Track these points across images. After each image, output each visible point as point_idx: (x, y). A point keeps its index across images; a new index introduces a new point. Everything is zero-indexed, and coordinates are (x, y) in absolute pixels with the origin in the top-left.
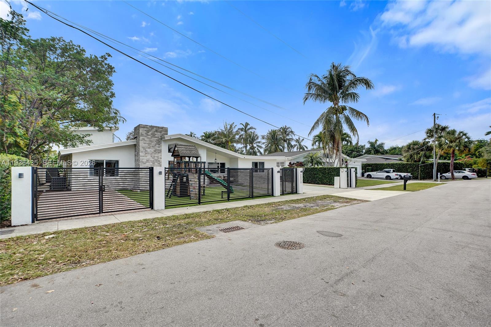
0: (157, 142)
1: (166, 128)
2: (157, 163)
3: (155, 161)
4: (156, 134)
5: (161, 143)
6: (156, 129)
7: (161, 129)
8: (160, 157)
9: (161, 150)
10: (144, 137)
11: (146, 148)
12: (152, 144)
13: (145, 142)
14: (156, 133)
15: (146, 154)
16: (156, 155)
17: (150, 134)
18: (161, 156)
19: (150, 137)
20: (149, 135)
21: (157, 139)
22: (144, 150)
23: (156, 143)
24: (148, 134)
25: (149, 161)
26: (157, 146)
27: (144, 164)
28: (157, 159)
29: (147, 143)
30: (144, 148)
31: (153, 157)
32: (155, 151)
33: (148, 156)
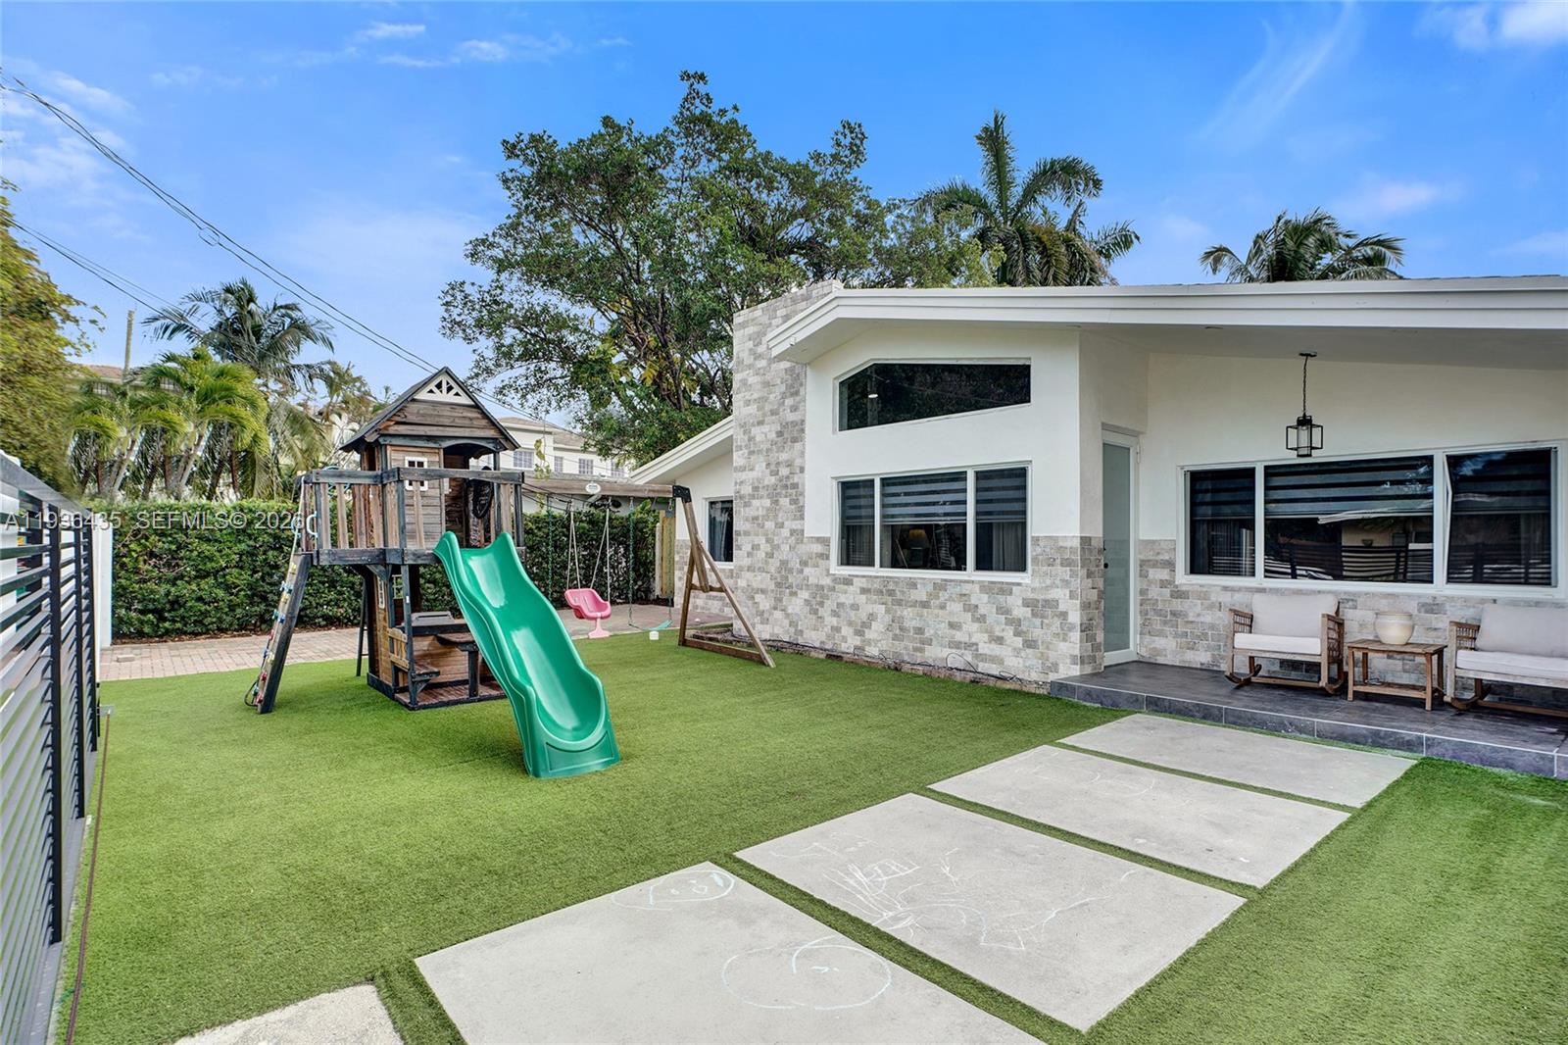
0: (789, 382)
2: (788, 500)
3: (779, 490)
5: (802, 384)
8: (798, 462)
9: (803, 423)
11: (753, 425)
12: (772, 396)
15: (752, 453)
16: (784, 456)
18: (803, 455)
19: (764, 364)
20: (761, 357)
21: (787, 364)
22: (746, 438)
23: (783, 387)
24: (760, 349)
25: (762, 492)
26: (789, 402)
27: (746, 504)
28: (788, 477)
29: (755, 400)
30: (744, 426)
31: (773, 467)
32: (780, 434)
33: (757, 468)
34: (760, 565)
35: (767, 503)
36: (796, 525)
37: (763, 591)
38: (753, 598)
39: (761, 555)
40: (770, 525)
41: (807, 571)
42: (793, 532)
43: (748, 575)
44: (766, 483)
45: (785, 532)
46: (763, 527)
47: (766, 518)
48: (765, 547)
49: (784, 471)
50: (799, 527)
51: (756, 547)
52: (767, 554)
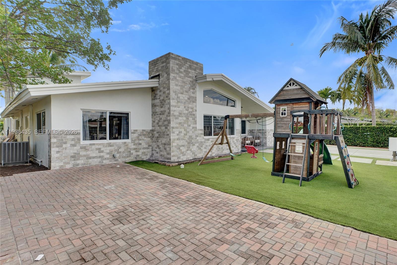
0: (192, 85)
1: (201, 64)
2: (192, 118)
3: (189, 115)
4: (189, 72)
5: (195, 87)
6: (190, 64)
7: (195, 66)
8: (195, 108)
9: (196, 97)
10: (175, 75)
11: (179, 93)
12: (186, 87)
13: (177, 83)
14: (189, 70)
15: (178, 102)
16: (190, 106)
17: (183, 71)
18: (196, 106)
19: (182, 75)
20: (181, 72)
21: (191, 79)
22: (176, 97)
23: (190, 86)
24: (181, 70)
25: (183, 115)
26: (191, 90)
27: (176, 118)
28: (191, 112)
29: (180, 85)
30: (175, 92)
31: (187, 108)
32: (189, 99)
33: (181, 107)
34: (182, 138)
35: (185, 118)
36: (194, 126)
37: (183, 146)
38: (180, 148)
39: (182, 134)
40: (186, 125)
41: (198, 138)
42: (193, 128)
43: (178, 141)
44: (184, 112)
45: (191, 128)
46: (183, 126)
47: (185, 123)
48: (184, 132)
49: (190, 110)
50: (195, 126)
51: (180, 132)
52: (184, 134)
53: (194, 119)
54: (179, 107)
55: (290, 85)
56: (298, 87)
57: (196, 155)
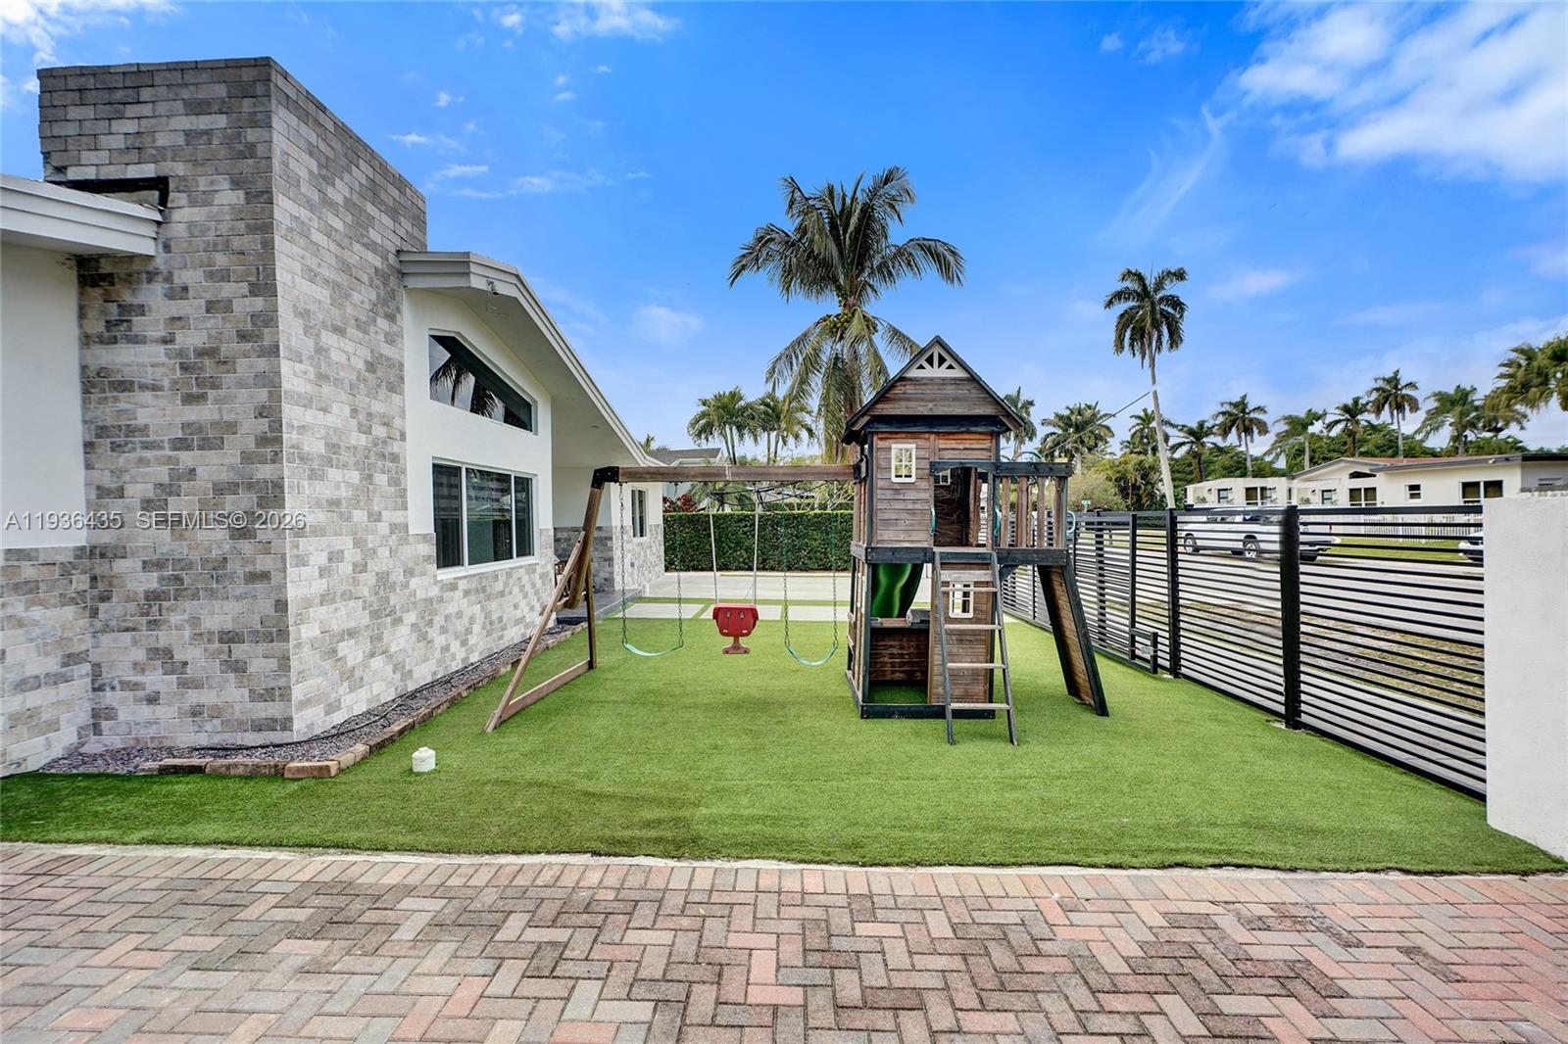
0: (382, 293)
2: (386, 477)
3: (372, 460)
4: (370, 220)
5: (398, 310)
6: (371, 173)
7: (395, 192)
8: (397, 422)
9: (401, 365)
10: (302, 213)
11: (324, 326)
12: (356, 296)
13: (312, 262)
14: (370, 209)
15: (322, 377)
17: (340, 200)
18: (403, 414)
19: (339, 225)
20: (332, 206)
21: (378, 262)
22: (311, 343)
23: (374, 297)
24: (330, 192)
25: (345, 457)
26: (382, 323)
27: (314, 476)
28: (384, 442)
29: (326, 281)
30: (304, 314)
31: (362, 417)
32: (371, 367)
33: (335, 408)
34: (345, 587)
35: (354, 476)
36: (397, 517)
37: (351, 633)
38: (335, 651)
39: (345, 568)
40: (360, 516)
41: (414, 582)
42: (394, 528)
43: (321, 612)
44: (353, 442)
45: (383, 528)
46: (349, 518)
47: (355, 502)
48: (352, 555)
49: (379, 431)
50: (401, 520)
51: (335, 557)
52: (355, 565)
53: (395, 482)
54: (325, 410)
55: (930, 361)
56: (958, 373)
57: (410, 671)
